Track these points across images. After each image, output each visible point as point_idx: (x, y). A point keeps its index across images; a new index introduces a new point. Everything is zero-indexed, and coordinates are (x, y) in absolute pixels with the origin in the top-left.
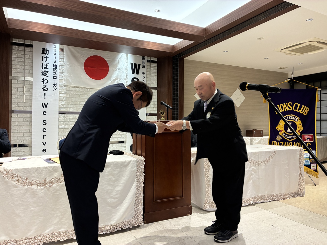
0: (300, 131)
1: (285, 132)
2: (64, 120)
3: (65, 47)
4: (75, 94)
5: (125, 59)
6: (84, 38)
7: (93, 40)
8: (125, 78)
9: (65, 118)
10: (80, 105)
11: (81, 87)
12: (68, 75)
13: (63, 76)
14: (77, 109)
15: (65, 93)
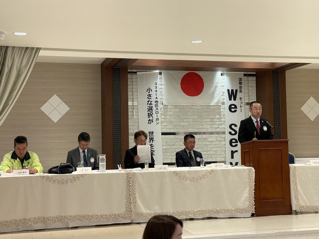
9: (167, 139)
10: (179, 125)
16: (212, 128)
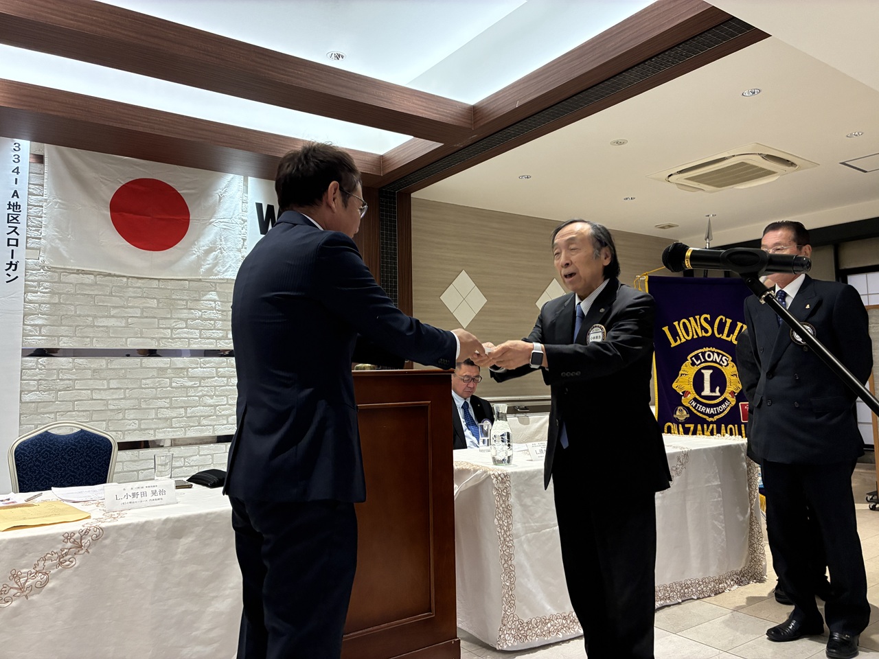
0: (735, 393)
1: (697, 397)
2: (41, 374)
3: (47, 150)
4: (78, 294)
5: (240, 194)
6: (111, 124)
7: (140, 129)
8: (240, 246)
9: (42, 370)
10: (93, 326)
11: (100, 274)
12: (54, 235)
13: (40, 239)
14: (85, 339)
15: (44, 290)
16: (204, 338)
